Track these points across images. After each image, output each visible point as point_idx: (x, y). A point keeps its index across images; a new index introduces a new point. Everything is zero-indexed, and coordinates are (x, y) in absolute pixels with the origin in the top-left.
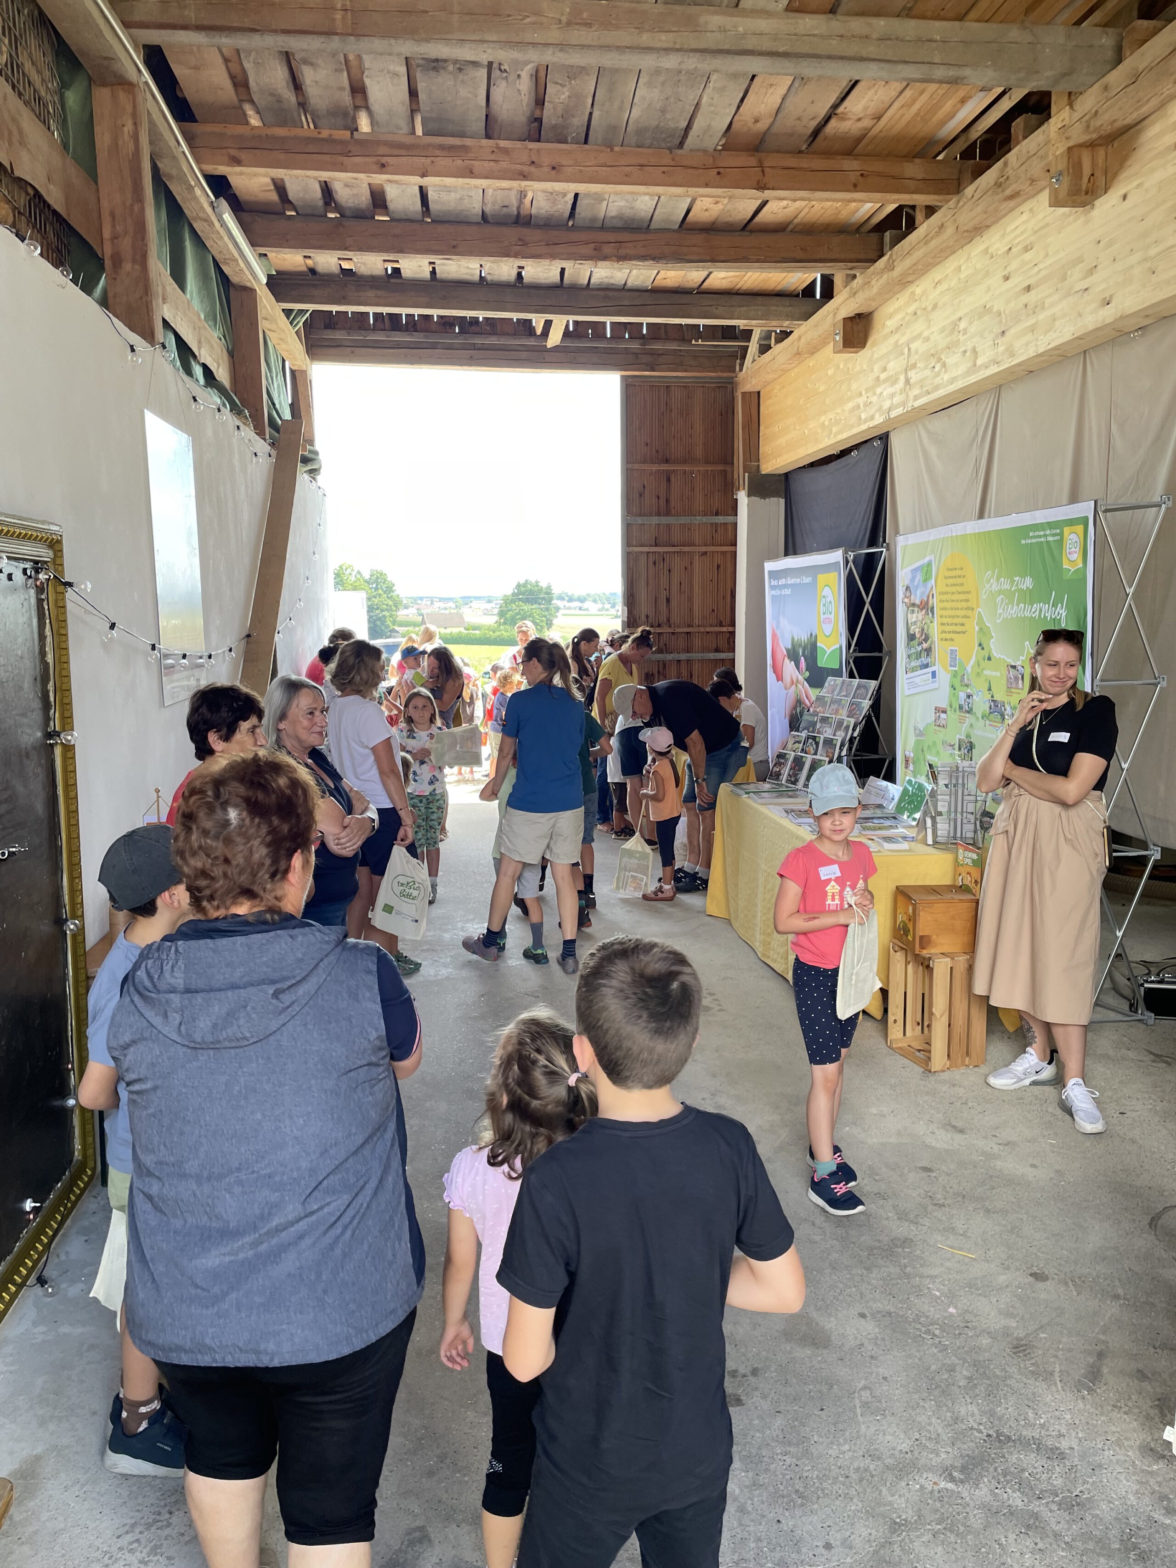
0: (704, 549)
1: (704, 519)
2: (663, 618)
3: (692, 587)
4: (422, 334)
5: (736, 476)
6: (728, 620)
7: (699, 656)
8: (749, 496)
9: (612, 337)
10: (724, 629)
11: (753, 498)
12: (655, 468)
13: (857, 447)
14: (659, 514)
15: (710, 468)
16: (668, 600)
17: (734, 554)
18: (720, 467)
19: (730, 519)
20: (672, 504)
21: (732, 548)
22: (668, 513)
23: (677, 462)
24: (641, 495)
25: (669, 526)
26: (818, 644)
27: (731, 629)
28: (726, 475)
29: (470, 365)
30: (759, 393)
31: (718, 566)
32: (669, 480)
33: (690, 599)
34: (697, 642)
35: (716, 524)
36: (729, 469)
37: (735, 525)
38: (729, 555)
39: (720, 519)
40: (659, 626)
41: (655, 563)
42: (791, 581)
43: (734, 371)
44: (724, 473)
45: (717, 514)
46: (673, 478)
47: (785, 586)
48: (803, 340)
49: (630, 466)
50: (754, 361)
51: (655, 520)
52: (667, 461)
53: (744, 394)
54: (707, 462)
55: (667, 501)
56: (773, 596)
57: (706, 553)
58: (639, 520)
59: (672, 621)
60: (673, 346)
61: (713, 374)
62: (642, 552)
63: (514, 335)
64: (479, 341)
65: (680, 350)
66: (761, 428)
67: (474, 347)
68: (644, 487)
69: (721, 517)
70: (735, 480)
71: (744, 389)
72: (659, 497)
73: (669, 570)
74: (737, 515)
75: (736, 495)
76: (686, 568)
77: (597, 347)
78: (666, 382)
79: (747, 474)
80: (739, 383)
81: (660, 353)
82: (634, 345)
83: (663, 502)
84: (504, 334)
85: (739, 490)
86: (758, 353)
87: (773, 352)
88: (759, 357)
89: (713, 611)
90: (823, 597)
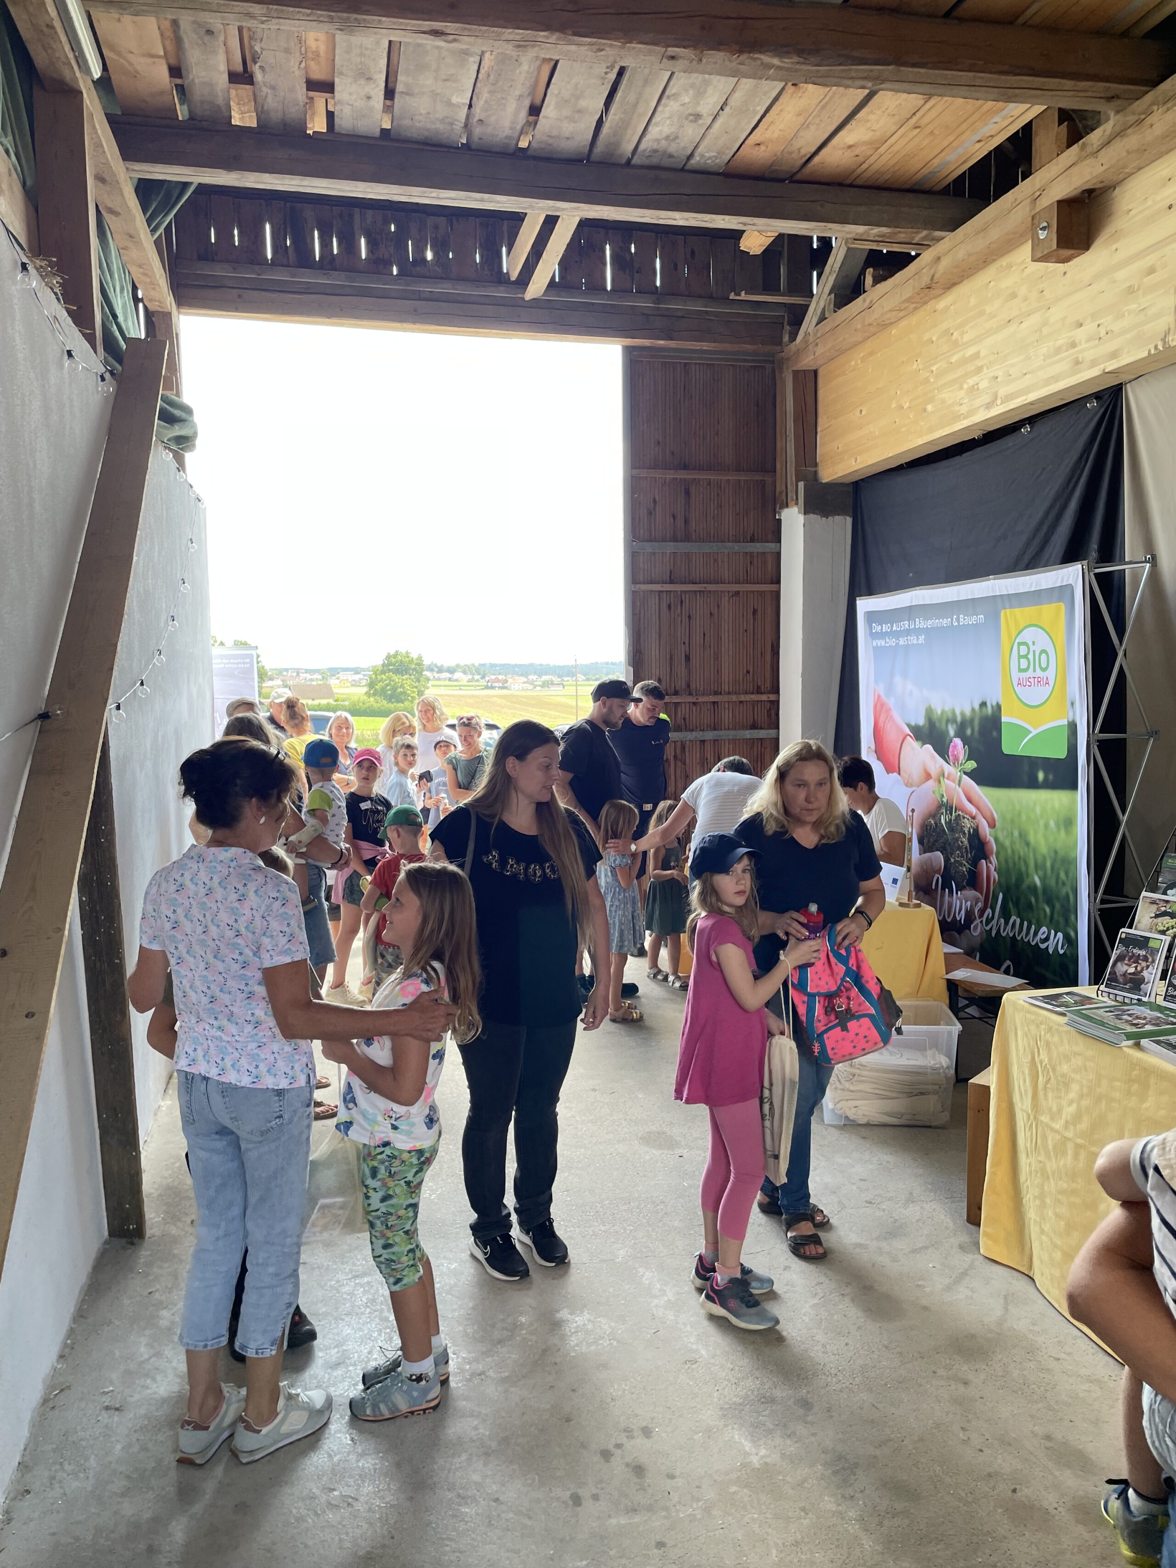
0: (736, 588)
1: (737, 547)
2: (681, 684)
3: (719, 638)
4: (343, 275)
5: (783, 487)
6: (768, 684)
7: (731, 734)
8: (805, 514)
9: (612, 290)
10: (764, 697)
11: (812, 516)
12: (670, 475)
13: (1032, 420)
14: (675, 539)
15: (743, 477)
16: (688, 658)
17: (776, 596)
18: (758, 477)
19: (770, 547)
20: (693, 526)
21: (773, 587)
22: (687, 538)
23: (700, 468)
24: (650, 513)
25: (688, 555)
26: (1004, 719)
27: (772, 697)
28: (764, 487)
29: (414, 322)
30: (815, 372)
31: (755, 612)
32: (687, 493)
33: (718, 657)
34: (726, 716)
35: (751, 554)
36: (768, 479)
38: (769, 598)
39: (757, 547)
40: (676, 693)
41: (669, 607)
42: (920, 623)
43: (780, 343)
44: (763, 484)
45: (752, 540)
46: (693, 490)
47: (908, 632)
48: (945, 263)
49: (635, 471)
50: (822, 318)
51: (670, 547)
52: (685, 467)
53: (796, 373)
54: (739, 469)
55: (686, 522)
56: (876, 649)
57: (737, 593)
58: (649, 547)
59: (693, 686)
60: (697, 306)
61: (749, 347)
62: (652, 591)
63: (476, 281)
64: (427, 288)
65: (707, 312)
66: (820, 420)
67: (419, 297)
68: (655, 501)
69: (758, 545)
70: (781, 493)
71: (795, 369)
72: (674, 517)
73: (689, 617)
74: (780, 542)
75: (780, 514)
76: (711, 614)
77: (593, 304)
78: (684, 358)
79: (801, 485)
80: (788, 359)
81: (680, 314)
82: (645, 303)
83: (680, 523)
84: (462, 279)
85: (787, 506)
86: (832, 306)
87: (864, 301)
88: (835, 312)
89: (748, 672)
90: (1020, 644)
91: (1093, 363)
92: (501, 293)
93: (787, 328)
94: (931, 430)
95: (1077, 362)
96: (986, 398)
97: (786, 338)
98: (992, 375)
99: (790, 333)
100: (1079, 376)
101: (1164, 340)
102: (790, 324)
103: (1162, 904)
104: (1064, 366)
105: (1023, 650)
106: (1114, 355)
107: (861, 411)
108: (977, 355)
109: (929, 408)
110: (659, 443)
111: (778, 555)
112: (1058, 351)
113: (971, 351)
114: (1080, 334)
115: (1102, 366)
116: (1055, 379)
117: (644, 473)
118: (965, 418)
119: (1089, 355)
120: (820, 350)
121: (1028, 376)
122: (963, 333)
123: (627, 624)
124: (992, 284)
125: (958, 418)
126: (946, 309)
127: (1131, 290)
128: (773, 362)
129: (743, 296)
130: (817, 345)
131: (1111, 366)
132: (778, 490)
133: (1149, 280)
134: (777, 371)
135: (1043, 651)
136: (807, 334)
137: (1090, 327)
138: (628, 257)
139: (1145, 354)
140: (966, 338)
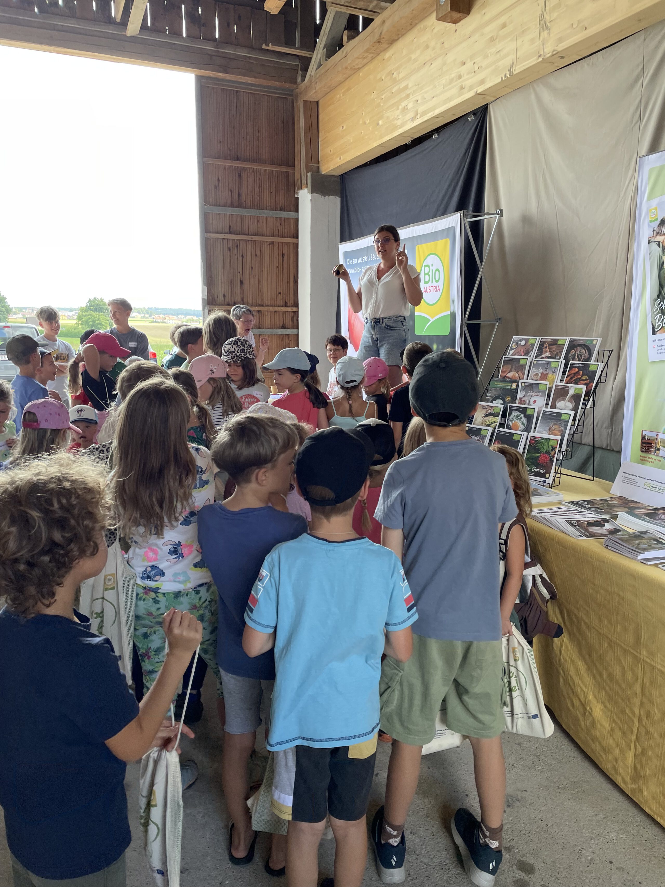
0: (271, 239)
1: (271, 213)
2: (238, 299)
3: (262, 271)
5: (297, 176)
6: (292, 302)
7: (269, 331)
8: (311, 193)
9: (188, 36)
10: (289, 309)
11: (316, 195)
12: (228, 164)
13: (438, 130)
14: (232, 205)
15: (275, 169)
16: (242, 282)
17: (296, 246)
18: (284, 169)
19: (292, 214)
20: (244, 197)
21: (294, 240)
22: (240, 206)
23: (246, 160)
24: (216, 187)
25: (241, 216)
26: (416, 314)
27: (294, 309)
28: (288, 176)
30: (317, 103)
31: (283, 255)
32: (240, 176)
33: (260, 282)
34: (267, 320)
35: (281, 218)
36: (290, 171)
37: (296, 221)
38: (292, 247)
39: (284, 214)
41: (229, 249)
43: (296, 83)
44: (287, 174)
45: (281, 210)
46: (243, 174)
47: (366, 263)
49: (205, 159)
50: (320, 65)
51: (230, 211)
52: (238, 159)
53: (305, 102)
54: (273, 163)
55: (239, 195)
57: (272, 243)
58: (216, 210)
60: (243, 53)
61: (277, 83)
62: (218, 239)
63: (94, 20)
64: (59, 23)
65: (249, 57)
66: (320, 134)
67: (54, 28)
68: (219, 180)
69: (284, 213)
70: (298, 180)
71: (305, 99)
72: (231, 191)
73: (242, 256)
74: (298, 212)
75: (297, 193)
76: (256, 255)
77: (174, 44)
78: (236, 87)
79: (309, 174)
80: (301, 93)
81: (232, 57)
82: (209, 47)
83: (235, 195)
84: (84, 18)
85: (301, 188)
86: (325, 57)
87: (343, 52)
88: (326, 60)
89: (279, 293)
90: (425, 266)
91: (471, 88)
92: (110, 30)
93: (300, 72)
94: (381, 137)
95: (462, 88)
96: (411, 115)
97: (299, 80)
98: (414, 99)
99: (302, 76)
100: (462, 97)
101: (510, 71)
102: (301, 70)
103: (489, 408)
104: (454, 91)
105: (427, 269)
106: (482, 82)
107: (343, 127)
108: (406, 87)
109: (380, 122)
110: (220, 142)
111: (297, 220)
112: (451, 81)
113: (403, 85)
114: (463, 69)
115: (475, 90)
116: (450, 99)
117: (211, 161)
118: (400, 128)
119: (468, 83)
120: (318, 86)
121: (435, 99)
122: (399, 73)
123: (202, 259)
124: (415, 40)
125: (396, 128)
126: (390, 57)
127: (492, 39)
128: (292, 95)
129: (271, 47)
130: (316, 83)
131: (480, 89)
132: (296, 179)
133: (502, 32)
134: (295, 101)
135: (437, 270)
136: (311, 76)
137: (469, 65)
138: (197, 15)
139: (500, 80)
140: (401, 76)
